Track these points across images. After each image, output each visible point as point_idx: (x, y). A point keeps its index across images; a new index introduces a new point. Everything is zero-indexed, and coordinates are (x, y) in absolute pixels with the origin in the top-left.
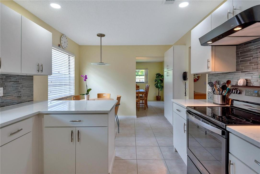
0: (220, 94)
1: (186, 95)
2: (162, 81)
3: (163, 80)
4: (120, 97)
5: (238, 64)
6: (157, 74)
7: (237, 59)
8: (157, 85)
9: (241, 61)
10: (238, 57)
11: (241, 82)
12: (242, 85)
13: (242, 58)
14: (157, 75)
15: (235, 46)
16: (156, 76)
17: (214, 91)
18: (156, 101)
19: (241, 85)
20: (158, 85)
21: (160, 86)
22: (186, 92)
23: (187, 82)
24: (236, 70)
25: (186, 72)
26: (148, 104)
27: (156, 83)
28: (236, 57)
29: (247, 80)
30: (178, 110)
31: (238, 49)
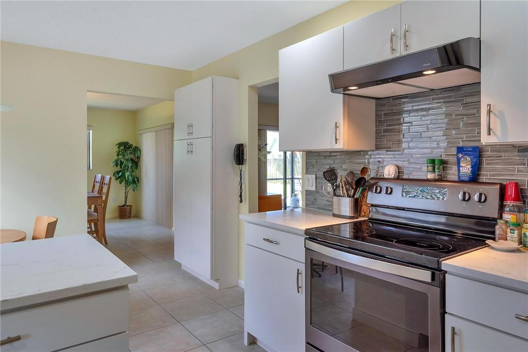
0: (349, 196)
1: (241, 201)
2: (136, 162)
3: (138, 162)
4: (56, 222)
5: (378, 135)
6: (120, 145)
7: (376, 126)
8: (123, 175)
9: (385, 131)
10: (379, 122)
11: (389, 171)
12: (392, 176)
13: (387, 126)
14: (119, 147)
15: (374, 101)
16: (116, 149)
17: (336, 189)
18: (119, 220)
19: (390, 177)
20: (127, 174)
21: (130, 177)
22: (241, 193)
23: (245, 168)
24: (376, 147)
25: (242, 145)
26: (107, 233)
27: (118, 168)
28: (376, 121)
29: (398, 167)
30: (268, 240)
31: (380, 107)
